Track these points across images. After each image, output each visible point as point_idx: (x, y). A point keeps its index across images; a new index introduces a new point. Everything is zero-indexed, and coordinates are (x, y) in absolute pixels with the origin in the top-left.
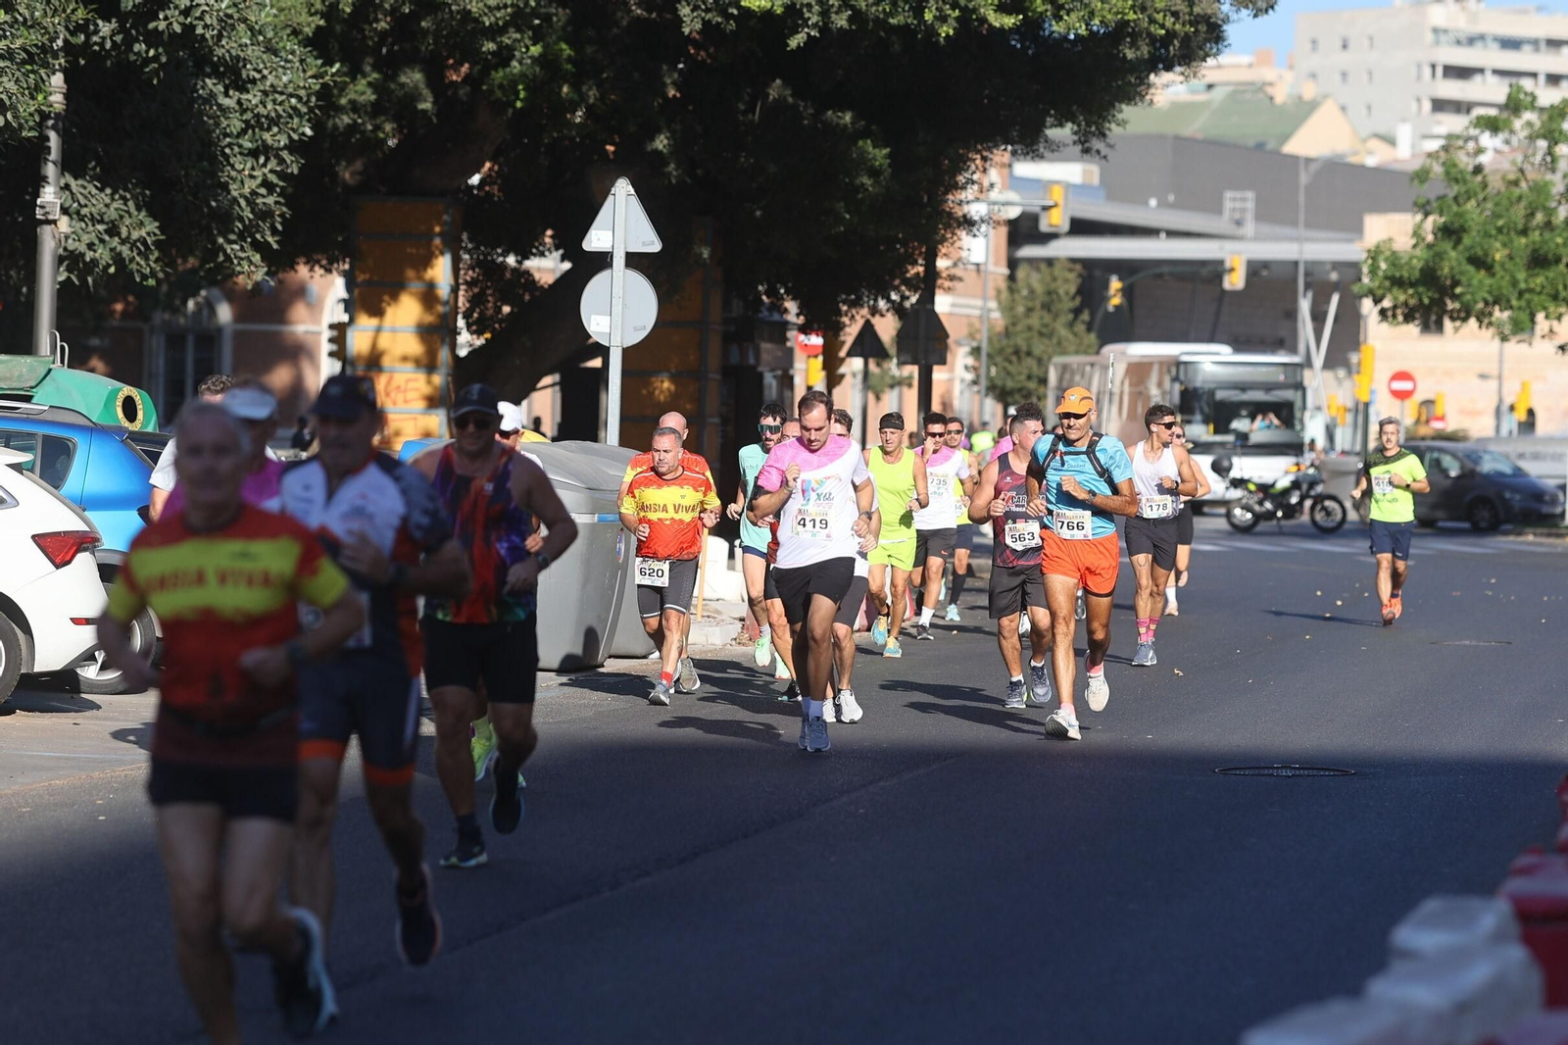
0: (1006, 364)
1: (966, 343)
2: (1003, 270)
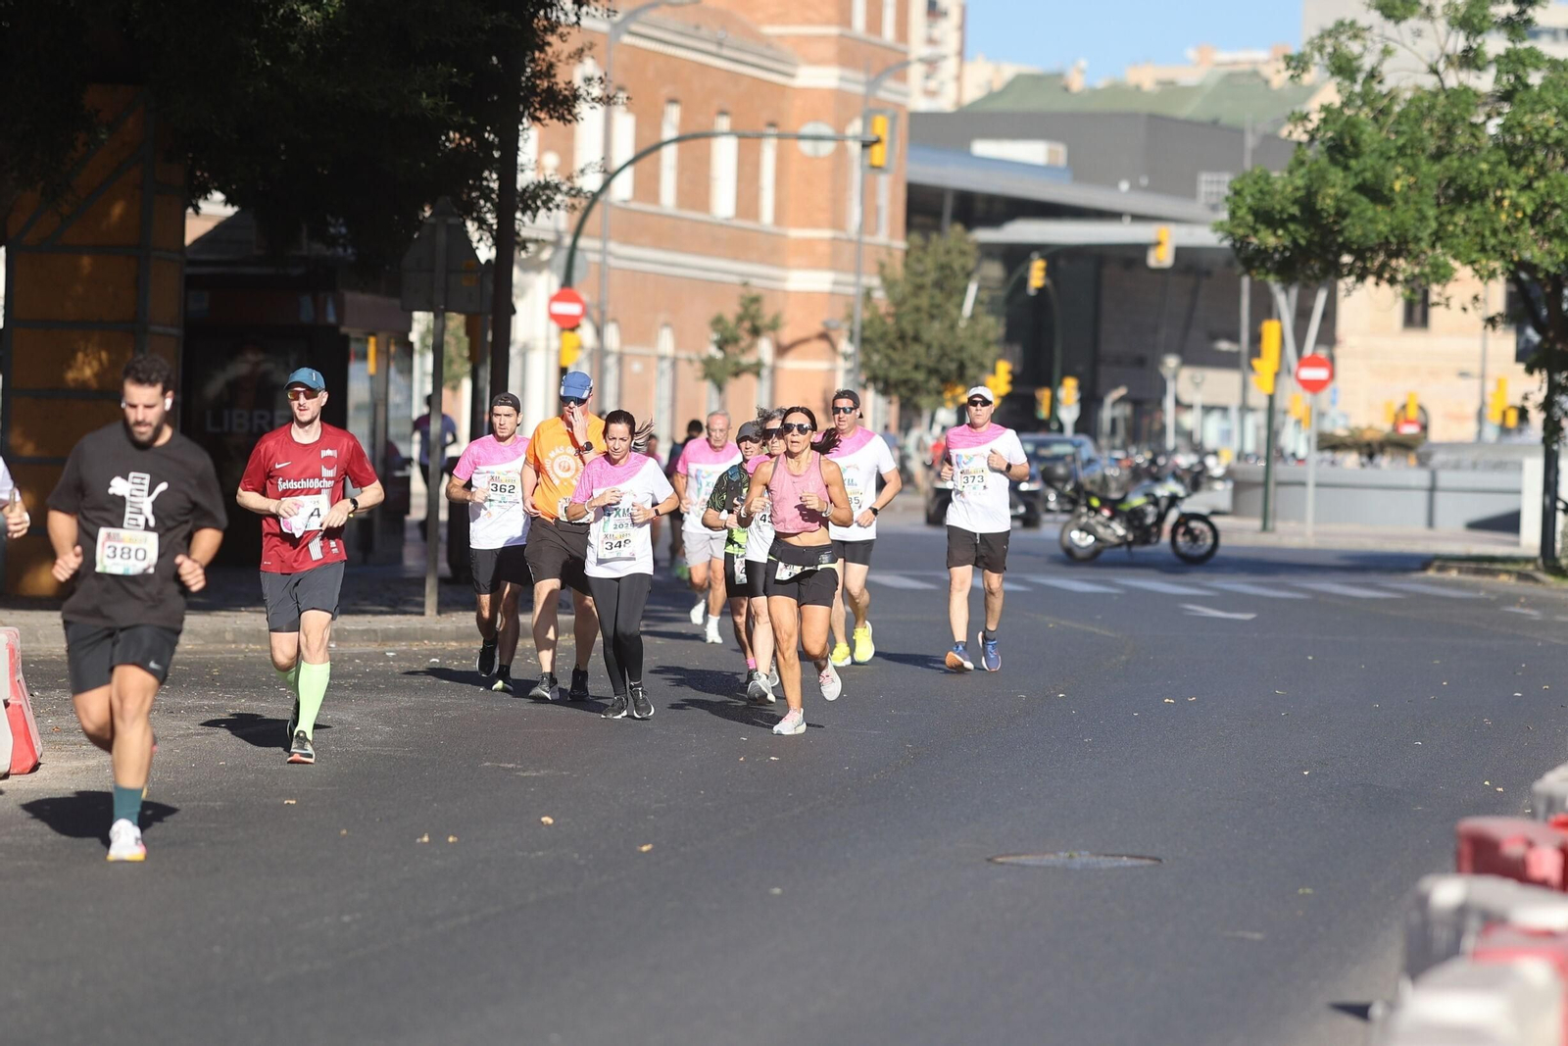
0: (890, 352)
1: (845, 326)
2: (900, 244)
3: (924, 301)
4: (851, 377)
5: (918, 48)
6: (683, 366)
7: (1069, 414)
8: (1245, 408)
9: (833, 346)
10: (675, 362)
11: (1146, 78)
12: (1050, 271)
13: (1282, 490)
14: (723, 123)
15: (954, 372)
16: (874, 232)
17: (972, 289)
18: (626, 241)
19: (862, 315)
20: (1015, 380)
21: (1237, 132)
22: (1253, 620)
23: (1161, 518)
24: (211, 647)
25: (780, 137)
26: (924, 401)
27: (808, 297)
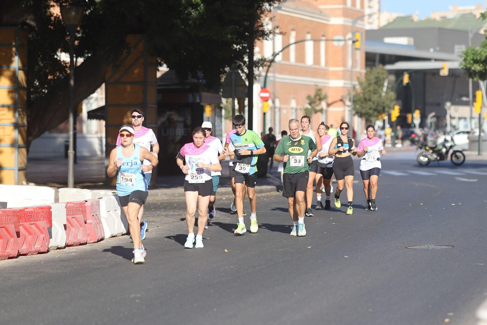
0: (362, 104)
1: (348, 97)
2: (364, 71)
3: (371, 88)
4: (350, 113)
5: (367, 11)
6: (299, 111)
7: (417, 121)
8: (472, 118)
9: (344, 103)
10: (296, 110)
11: (437, 16)
12: (410, 78)
13: (484, 143)
14: (309, 36)
15: (381, 110)
16: (356, 67)
17: (386, 84)
18: (281, 73)
19: (353, 93)
20: (401, 111)
21: (466, 33)
22: (476, 182)
23: (447, 152)
24: (172, 198)
25: (326, 40)
26: (373, 119)
27: (336, 88)
